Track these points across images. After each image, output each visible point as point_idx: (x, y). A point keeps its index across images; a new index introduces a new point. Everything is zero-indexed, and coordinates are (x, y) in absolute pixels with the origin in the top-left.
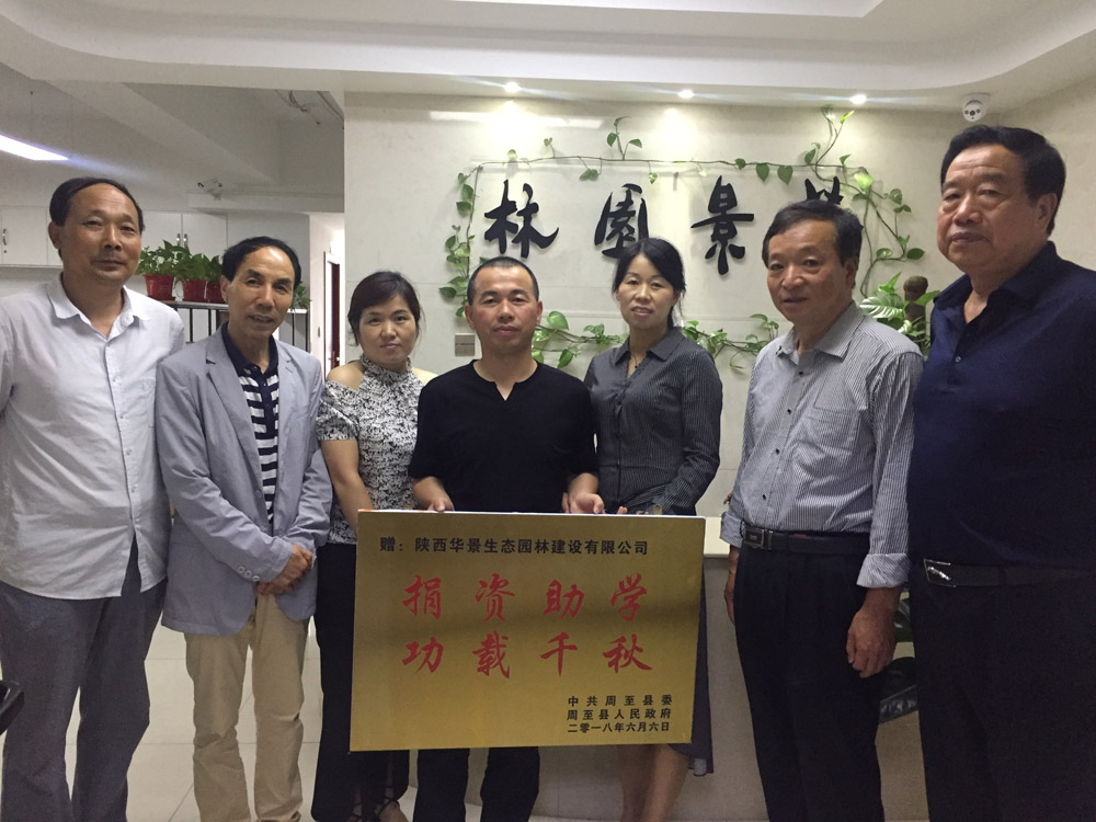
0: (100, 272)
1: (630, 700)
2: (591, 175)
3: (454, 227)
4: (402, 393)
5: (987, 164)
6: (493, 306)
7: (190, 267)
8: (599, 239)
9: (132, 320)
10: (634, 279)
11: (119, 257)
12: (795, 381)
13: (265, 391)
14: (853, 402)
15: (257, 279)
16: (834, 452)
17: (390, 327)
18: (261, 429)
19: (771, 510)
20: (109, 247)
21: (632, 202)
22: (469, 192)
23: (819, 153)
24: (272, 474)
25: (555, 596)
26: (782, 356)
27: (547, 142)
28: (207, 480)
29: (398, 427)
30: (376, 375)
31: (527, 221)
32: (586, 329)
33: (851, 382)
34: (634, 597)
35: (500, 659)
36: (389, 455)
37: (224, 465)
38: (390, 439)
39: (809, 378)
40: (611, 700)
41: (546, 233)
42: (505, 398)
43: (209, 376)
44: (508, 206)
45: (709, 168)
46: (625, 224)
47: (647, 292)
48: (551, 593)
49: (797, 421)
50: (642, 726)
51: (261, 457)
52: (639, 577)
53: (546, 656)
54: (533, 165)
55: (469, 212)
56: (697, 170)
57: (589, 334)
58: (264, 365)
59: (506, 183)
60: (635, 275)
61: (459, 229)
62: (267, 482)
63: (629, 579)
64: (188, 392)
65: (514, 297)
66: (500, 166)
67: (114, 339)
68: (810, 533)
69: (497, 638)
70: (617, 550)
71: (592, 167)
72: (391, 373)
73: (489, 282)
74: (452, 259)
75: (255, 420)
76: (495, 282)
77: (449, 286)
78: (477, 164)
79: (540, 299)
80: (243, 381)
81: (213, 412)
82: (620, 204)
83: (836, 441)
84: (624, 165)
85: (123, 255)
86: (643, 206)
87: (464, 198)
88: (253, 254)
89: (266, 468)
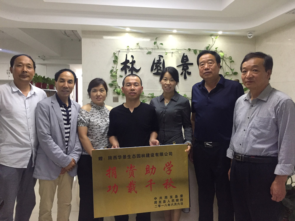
0: (22, 79)
1: (171, 197)
2: (149, 53)
3: (112, 67)
4: (102, 112)
5: (209, 57)
6: (129, 87)
7: (37, 79)
8: (152, 70)
9: (33, 93)
10: (165, 79)
11: (27, 75)
12: (250, 108)
13: (68, 112)
14: (270, 115)
15: (63, 81)
16: (264, 131)
17: (99, 93)
18: (66, 122)
19: (243, 149)
20: (23, 72)
21: (161, 60)
22: (116, 58)
23: (210, 47)
24: (68, 135)
25: (148, 169)
26: (246, 100)
27: (138, 44)
28: (50, 136)
29: (101, 122)
30: (95, 107)
31: (132, 65)
32: (149, 94)
33: (269, 109)
34: (170, 168)
35: (134, 188)
36: (99, 129)
37: (55, 132)
38: (99, 125)
39: (255, 107)
40: (166, 197)
41: (138, 68)
42: (132, 112)
43: (52, 106)
44: (127, 61)
45: (181, 51)
46: (159, 66)
47: (169, 82)
48: (147, 168)
49: (251, 121)
50: (175, 204)
51: (65, 130)
52: (171, 162)
53: (147, 186)
54: (134, 50)
55: (116, 63)
56: (178, 51)
57: (150, 96)
58: (68, 105)
59: (127, 55)
60: (166, 78)
61: (114, 67)
62: (66, 137)
63: (168, 163)
64: (46, 111)
65: (135, 84)
66: (125, 50)
67: (28, 98)
68: (256, 156)
69: (133, 182)
70: (164, 155)
71: (150, 51)
72: (99, 107)
73: (129, 80)
74: (112, 76)
75: (64, 119)
76: (130, 80)
77: (111, 83)
78: (118, 50)
79: (142, 86)
80: (62, 109)
81: (53, 117)
82: (157, 61)
83: (265, 128)
84: (158, 50)
85: (28, 74)
86: (164, 61)
87: (115, 59)
88: (61, 74)
89: (66, 133)
